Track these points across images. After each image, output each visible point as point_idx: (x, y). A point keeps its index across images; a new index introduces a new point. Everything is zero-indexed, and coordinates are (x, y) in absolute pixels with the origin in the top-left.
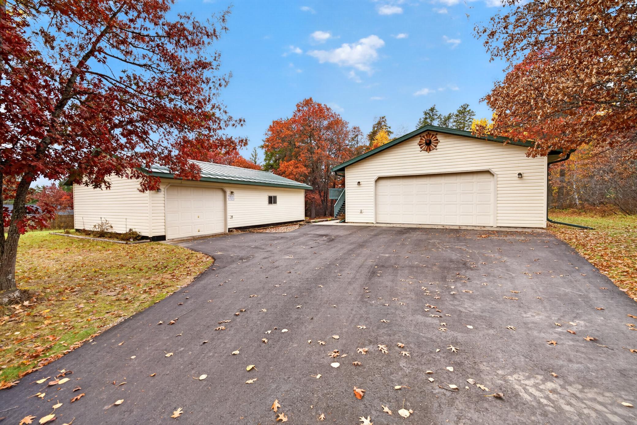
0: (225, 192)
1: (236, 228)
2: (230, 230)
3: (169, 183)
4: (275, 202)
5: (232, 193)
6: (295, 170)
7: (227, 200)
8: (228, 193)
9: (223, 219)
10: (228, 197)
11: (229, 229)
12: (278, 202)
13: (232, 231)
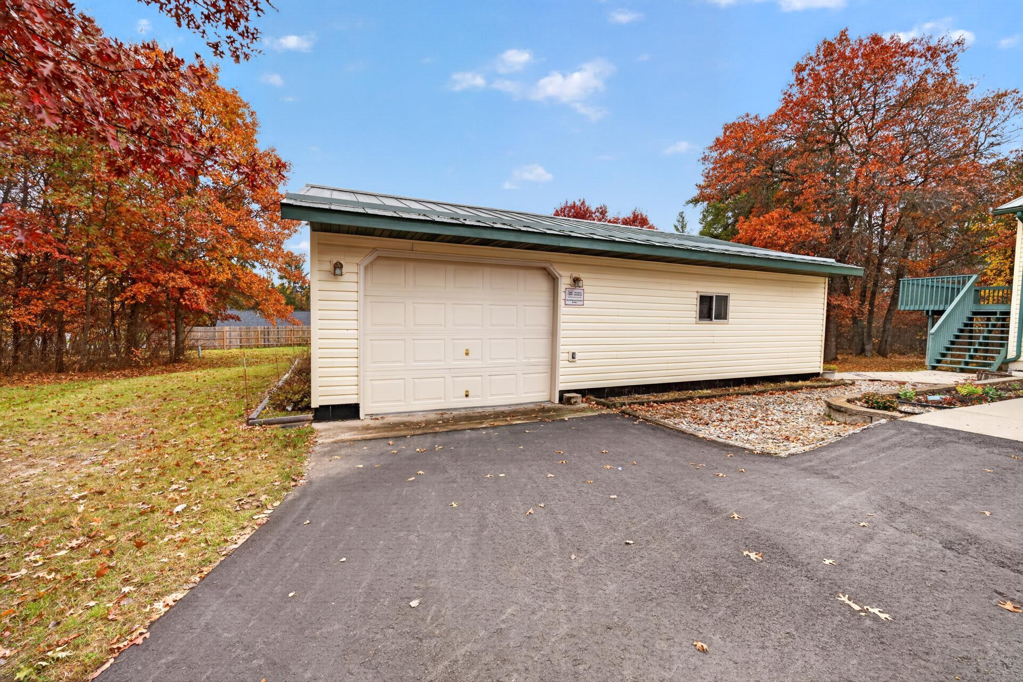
0: (553, 280)
1: (583, 392)
2: (564, 397)
3: (375, 249)
4: (722, 315)
5: (576, 281)
6: (781, 233)
7: (561, 303)
8: (564, 283)
9: (547, 360)
10: (562, 296)
11: (562, 393)
12: (730, 314)
13: (569, 401)
